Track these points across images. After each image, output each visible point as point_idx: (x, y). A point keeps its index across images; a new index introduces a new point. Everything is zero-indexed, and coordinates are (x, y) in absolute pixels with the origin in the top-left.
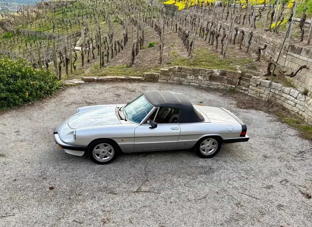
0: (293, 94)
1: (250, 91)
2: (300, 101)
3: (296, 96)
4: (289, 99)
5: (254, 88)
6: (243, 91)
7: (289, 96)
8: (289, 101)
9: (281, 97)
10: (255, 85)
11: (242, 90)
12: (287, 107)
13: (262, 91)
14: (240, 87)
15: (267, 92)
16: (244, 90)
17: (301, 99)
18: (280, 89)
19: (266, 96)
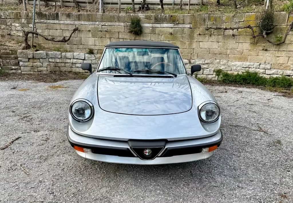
0: (80, 57)
1: (24, 69)
2: (91, 61)
3: (84, 57)
4: (76, 63)
5: (26, 64)
6: (14, 71)
7: (75, 61)
8: (77, 65)
9: (65, 64)
10: (27, 60)
11: (12, 70)
12: (78, 71)
13: (39, 64)
14: (8, 68)
15: (45, 64)
16: (15, 69)
17: (91, 59)
18: (60, 57)
19: (46, 68)
